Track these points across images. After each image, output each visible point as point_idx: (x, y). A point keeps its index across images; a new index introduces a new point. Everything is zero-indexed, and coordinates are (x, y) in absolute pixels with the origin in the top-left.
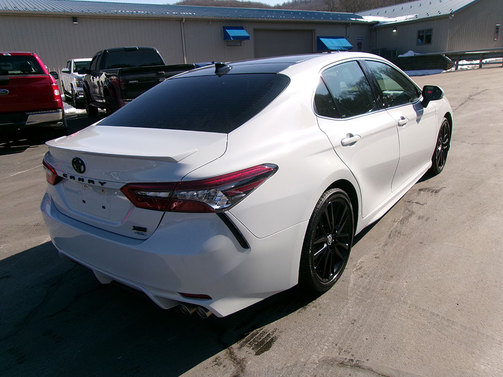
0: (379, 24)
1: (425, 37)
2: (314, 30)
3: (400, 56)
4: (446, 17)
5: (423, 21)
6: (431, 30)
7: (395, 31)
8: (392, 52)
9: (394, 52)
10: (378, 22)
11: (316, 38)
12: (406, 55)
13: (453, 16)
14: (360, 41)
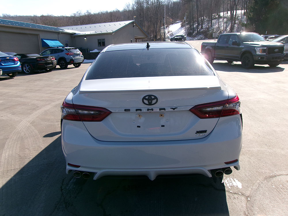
0: (76, 35)
1: (101, 42)
2: (39, 34)
3: (90, 52)
4: (110, 34)
5: (99, 35)
6: (104, 40)
7: (85, 39)
8: (86, 50)
9: (87, 49)
10: (75, 34)
11: (41, 39)
12: (94, 51)
13: (114, 33)
14: (67, 43)
